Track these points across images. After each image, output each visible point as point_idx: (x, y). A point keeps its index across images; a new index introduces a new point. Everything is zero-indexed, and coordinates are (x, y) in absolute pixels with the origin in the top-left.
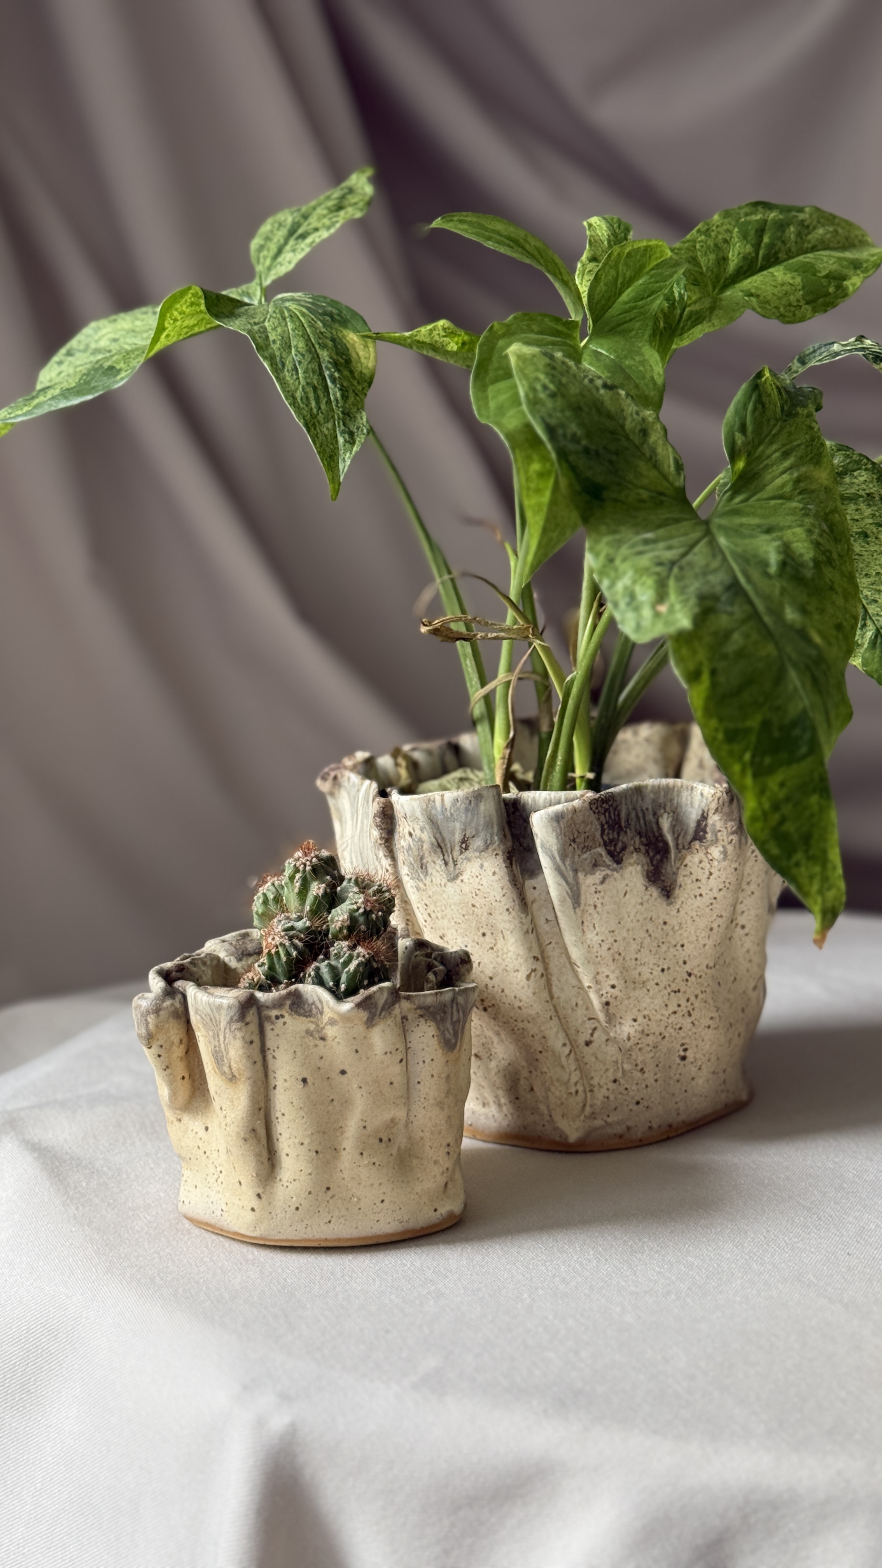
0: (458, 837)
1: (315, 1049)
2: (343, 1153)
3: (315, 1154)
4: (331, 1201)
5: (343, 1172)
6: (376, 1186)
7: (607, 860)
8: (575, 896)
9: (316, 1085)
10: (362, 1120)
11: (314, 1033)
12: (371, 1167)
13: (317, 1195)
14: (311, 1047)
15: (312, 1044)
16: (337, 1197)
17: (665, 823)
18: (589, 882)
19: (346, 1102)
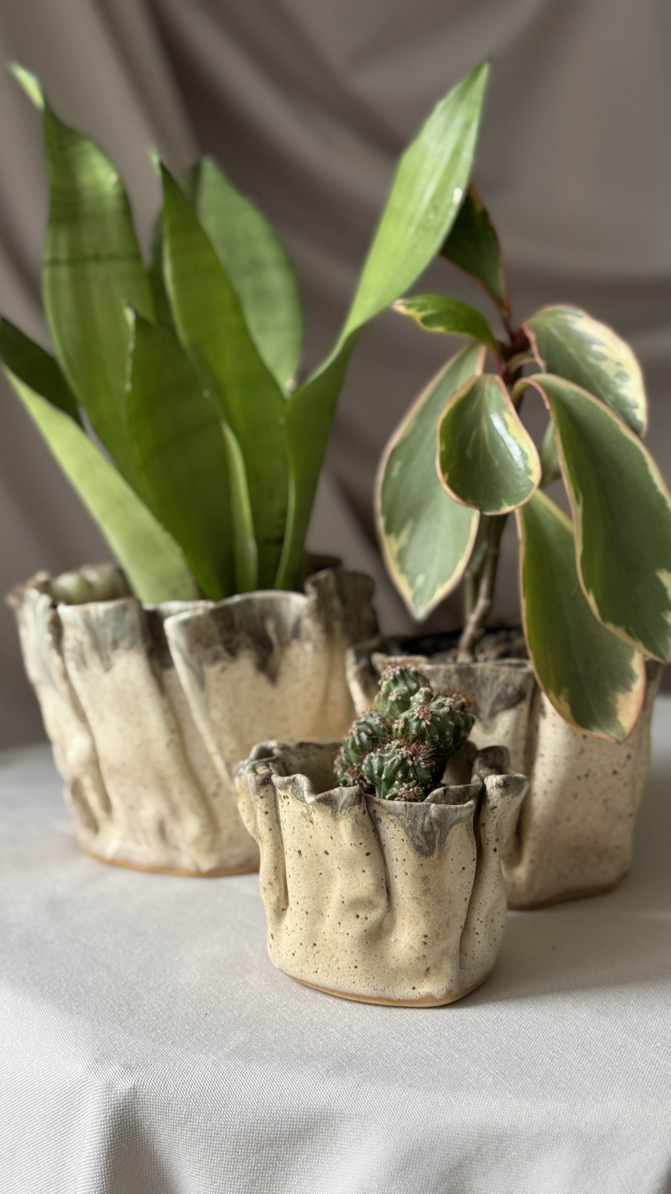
0: (109, 639)
1: (307, 829)
2: (327, 918)
3: (305, 913)
4: (316, 955)
5: (326, 934)
6: (349, 952)
7: (225, 654)
8: (201, 682)
9: (308, 858)
10: (341, 896)
11: (307, 816)
12: (345, 936)
13: (306, 947)
14: (304, 827)
15: (305, 824)
16: (321, 953)
17: (270, 626)
18: (212, 672)
19: (332, 877)
